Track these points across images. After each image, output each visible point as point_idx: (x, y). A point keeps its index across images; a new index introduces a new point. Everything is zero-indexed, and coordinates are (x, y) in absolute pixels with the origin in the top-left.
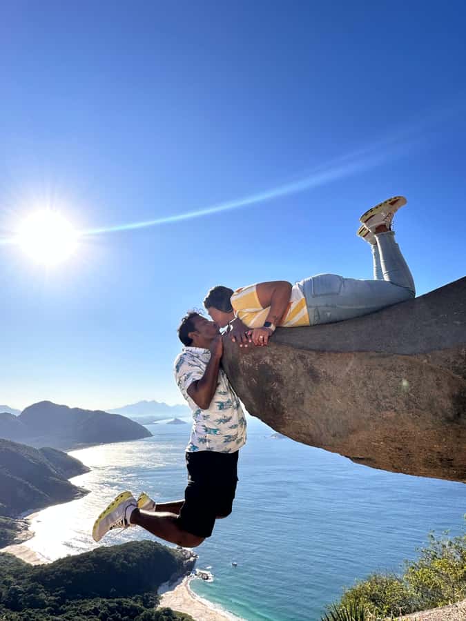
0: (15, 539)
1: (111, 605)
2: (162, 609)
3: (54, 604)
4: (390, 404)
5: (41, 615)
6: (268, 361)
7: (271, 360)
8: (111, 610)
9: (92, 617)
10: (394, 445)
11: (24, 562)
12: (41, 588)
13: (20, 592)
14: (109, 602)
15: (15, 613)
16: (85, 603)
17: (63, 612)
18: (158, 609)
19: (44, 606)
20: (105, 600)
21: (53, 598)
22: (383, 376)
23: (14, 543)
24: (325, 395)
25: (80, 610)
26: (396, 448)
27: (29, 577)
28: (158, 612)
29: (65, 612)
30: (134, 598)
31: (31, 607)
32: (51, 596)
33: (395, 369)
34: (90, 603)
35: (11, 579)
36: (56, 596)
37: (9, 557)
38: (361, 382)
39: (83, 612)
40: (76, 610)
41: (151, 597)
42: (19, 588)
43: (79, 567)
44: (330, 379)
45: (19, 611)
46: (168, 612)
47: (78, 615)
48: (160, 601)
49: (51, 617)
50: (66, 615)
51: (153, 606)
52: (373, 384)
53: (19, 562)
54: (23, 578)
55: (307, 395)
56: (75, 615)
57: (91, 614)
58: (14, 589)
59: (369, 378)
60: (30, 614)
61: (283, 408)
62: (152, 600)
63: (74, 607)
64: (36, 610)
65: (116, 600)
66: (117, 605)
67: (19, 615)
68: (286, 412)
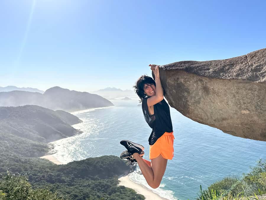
0: (48, 153)
1: (96, 183)
2: (120, 186)
3: (70, 181)
4: (247, 107)
5: (63, 186)
6: (182, 82)
7: (184, 81)
8: (96, 186)
9: (87, 188)
10: (246, 126)
11: (53, 163)
12: (62, 175)
13: (53, 176)
14: (95, 182)
15: (52, 184)
16: (83, 182)
17: (73, 185)
18: (118, 186)
19: (65, 182)
20: (93, 181)
21: (68, 179)
22: (245, 93)
23: (47, 154)
24: (212, 100)
25: (82, 185)
26: (247, 128)
27: (56, 170)
28: (118, 187)
29: (75, 185)
30: (106, 181)
31: (60, 182)
32: (67, 178)
33: (252, 89)
34: (86, 182)
35: (48, 170)
36: (70, 178)
37: (46, 161)
38: (232, 95)
39: (83, 185)
40: (79, 185)
41: (115, 181)
42: (52, 174)
43: (80, 166)
44: (214, 92)
45: (53, 184)
46: (123, 187)
47: (80, 187)
48: (119, 183)
49: (68, 187)
50: (75, 186)
51: (116, 185)
52: (239, 96)
53: (51, 163)
54: (54, 170)
55: (202, 99)
56: (79, 187)
57: (86, 187)
58: (51, 175)
59: (237, 93)
60: (58, 185)
61: (189, 105)
62: (115, 182)
63: (78, 183)
64: (61, 184)
65: (98, 181)
66: (98, 183)
67: (54, 185)
68: (190, 107)
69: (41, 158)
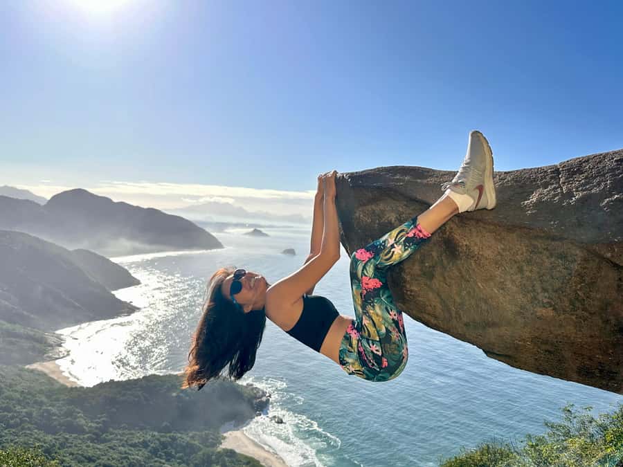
0: (45, 355)
1: (162, 439)
2: (224, 449)
3: (97, 431)
4: (549, 301)
5: (80, 441)
6: (393, 220)
7: (397, 217)
8: (164, 445)
9: (140, 450)
10: (544, 347)
11: (58, 382)
12: (79, 413)
13: (55, 415)
14: (161, 436)
15: (50, 436)
16: (132, 434)
17: (104, 441)
18: (219, 450)
19: (83, 432)
20: (156, 433)
21: (93, 425)
22: (547, 263)
23: (44, 360)
24: (464, 273)
25: (126, 441)
26: (546, 351)
27: (64, 400)
28: (219, 452)
29: (109, 441)
30: (191, 435)
31: (70, 432)
32: (92, 422)
33: (565, 257)
34: (138, 435)
35: (44, 399)
36: (98, 423)
37: (39, 375)
38: (516, 266)
39: (130, 443)
40: (121, 440)
41: (212, 436)
42: (54, 410)
43: (124, 395)
44: (470, 256)
45: (55, 435)
46: (231, 453)
47: (123, 446)
48: (222, 441)
49: (91, 444)
50: (109, 444)
51: (214, 445)
52: (531, 271)
53: (51, 381)
54: (57, 400)
55: (438, 270)
56: (119, 446)
57: (138, 446)
58: (47, 411)
59: (529, 262)
60: (67, 439)
61: (405, 282)
62: (213, 439)
63: (119, 437)
64: (74, 435)
65: (168, 435)
66: (170, 440)
67: (55, 439)
68: (408, 286)
69: (27, 367)
